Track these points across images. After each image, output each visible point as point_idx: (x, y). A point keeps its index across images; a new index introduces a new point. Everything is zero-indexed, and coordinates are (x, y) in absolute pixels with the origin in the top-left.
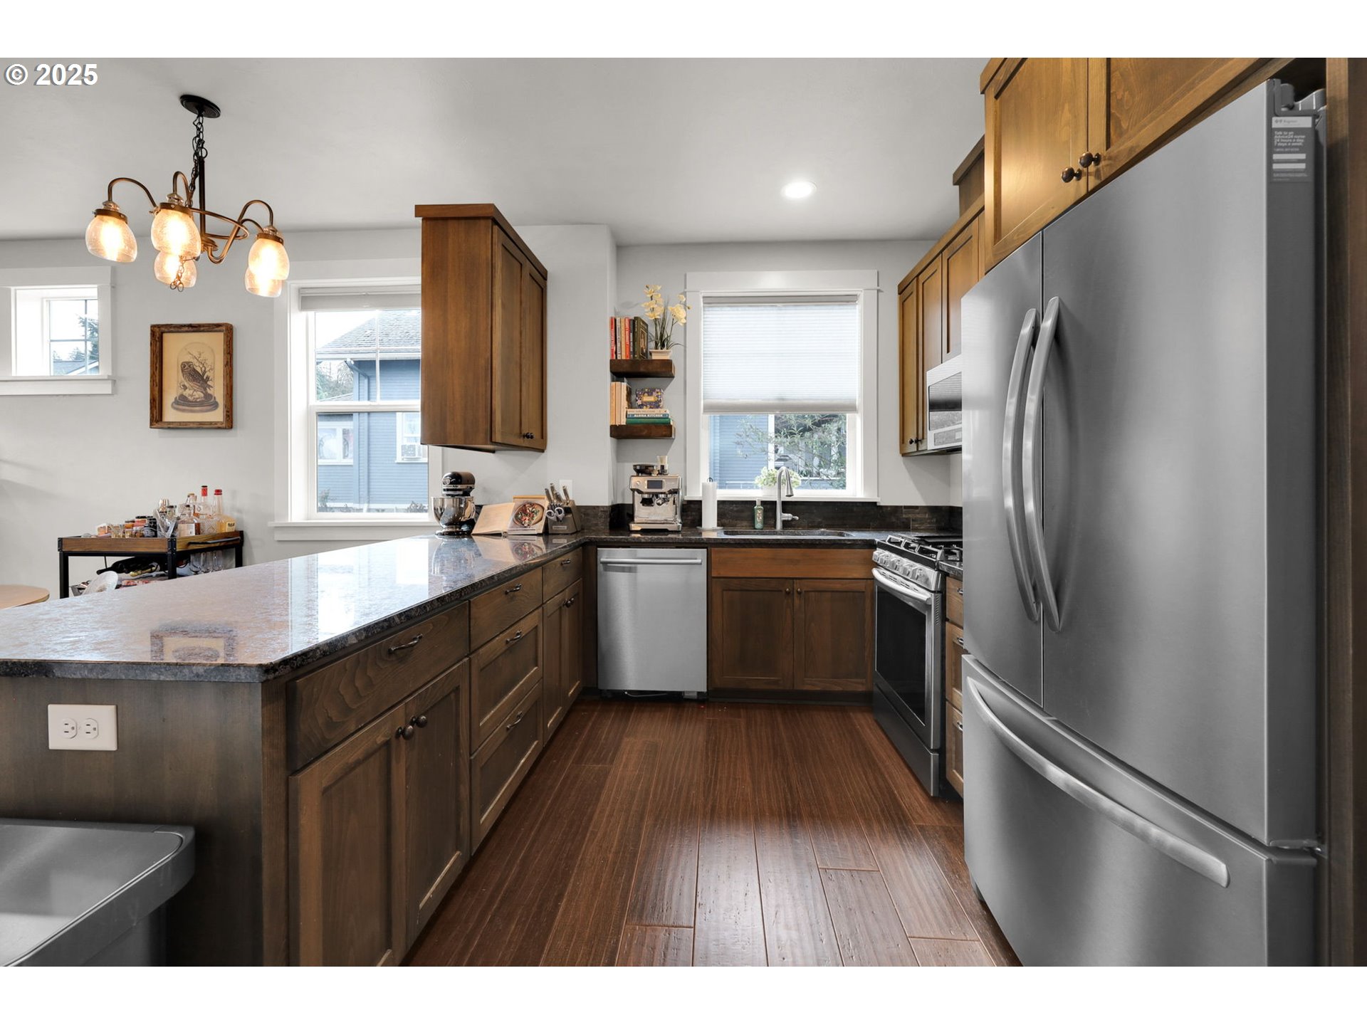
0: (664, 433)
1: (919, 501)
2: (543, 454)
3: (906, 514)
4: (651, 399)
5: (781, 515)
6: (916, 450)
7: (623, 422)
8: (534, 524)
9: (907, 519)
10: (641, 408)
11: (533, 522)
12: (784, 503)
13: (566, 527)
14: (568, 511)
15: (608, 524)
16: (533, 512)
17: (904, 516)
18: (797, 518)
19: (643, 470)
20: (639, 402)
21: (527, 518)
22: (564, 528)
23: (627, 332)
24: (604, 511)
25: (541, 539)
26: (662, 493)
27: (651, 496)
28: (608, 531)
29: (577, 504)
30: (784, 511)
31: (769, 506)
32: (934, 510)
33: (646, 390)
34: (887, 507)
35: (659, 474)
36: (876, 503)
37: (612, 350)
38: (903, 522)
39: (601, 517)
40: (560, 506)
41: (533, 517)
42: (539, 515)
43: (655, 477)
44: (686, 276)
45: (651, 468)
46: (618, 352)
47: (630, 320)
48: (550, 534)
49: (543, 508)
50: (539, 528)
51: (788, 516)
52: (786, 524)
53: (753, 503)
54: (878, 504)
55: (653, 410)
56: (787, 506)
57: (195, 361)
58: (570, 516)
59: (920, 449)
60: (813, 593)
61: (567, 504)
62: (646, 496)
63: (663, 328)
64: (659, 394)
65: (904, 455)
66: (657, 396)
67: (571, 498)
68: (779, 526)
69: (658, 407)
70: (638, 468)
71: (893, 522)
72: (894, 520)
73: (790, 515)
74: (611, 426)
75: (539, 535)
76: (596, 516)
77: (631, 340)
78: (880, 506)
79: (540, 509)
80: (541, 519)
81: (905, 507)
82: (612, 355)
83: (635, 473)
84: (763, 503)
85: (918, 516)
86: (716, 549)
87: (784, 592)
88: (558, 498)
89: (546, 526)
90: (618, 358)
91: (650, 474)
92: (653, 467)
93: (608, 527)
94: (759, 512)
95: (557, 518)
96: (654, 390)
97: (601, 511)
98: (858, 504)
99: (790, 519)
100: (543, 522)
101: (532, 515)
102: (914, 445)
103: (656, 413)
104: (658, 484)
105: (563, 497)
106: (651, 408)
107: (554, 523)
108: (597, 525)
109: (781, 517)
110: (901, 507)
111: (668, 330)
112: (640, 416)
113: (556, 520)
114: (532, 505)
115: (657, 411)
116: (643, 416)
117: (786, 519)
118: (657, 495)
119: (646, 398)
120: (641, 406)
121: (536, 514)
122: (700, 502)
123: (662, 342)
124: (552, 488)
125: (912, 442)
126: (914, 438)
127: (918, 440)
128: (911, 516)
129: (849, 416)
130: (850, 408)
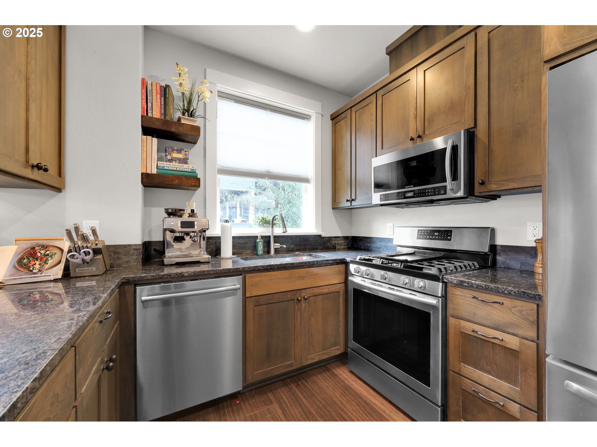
0: (193, 184)
2: (60, 195)
3: (334, 241)
4: (180, 156)
5: (273, 244)
6: (350, 205)
7: (154, 171)
8: (46, 270)
9: (334, 244)
10: (170, 162)
11: (47, 266)
13: (94, 269)
14: (97, 251)
15: (141, 261)
16: (48, 255)
17: (333, 242)
18: (285, 246)
19: (173, 213)
20: (169, 157)
21: (37, 263)
22: (93, 269)
23: (159, 96)
24: (136, 249)
25: (60, 285)
26: (193, 232)
27: (183, 234)
28: (141, 267)
29: (107, 243)
30: (275, 242)
31: (267, 240)
32: (346, 238)
33: (176, 148)
34: (325, 237)
35: (190, 216)
36: (321, 235)
37: (143, 108)
38: (333, 246)
39: (133, 254)
40: (87, 247)
41: (47, 260)
42: (56, 258)
43: (186, 218)
44: (205, 70)
45: (182, 212)
46: (149, 111)
47: (161, 87)
48: (72, 278)
49: (62, 251)
50: (58, 272)
51: (278, 245)
52: (276, 251)
53: (257, 237)
54: (322, 236)
55: (182, 165)
58: (99, 257)
59: (352, 205)
60: (312, 298)
61: (96, 244)
62: (178, 235)
63: (190, 102)
64: (187, 153)
65: (333, 209)
66: (186, 155)
67: (100, 238)
68: (272, 251)
69: (186, 163)
70: (170, 211)
71: (329, 246)
72: (329, 244)
73: (279, 244)
74: (142, 174)
75: (56, 280)
76: (127, 254)
77: (163, 103)
78: (323, 237)
79: (58, 252)
80: (60, 262)
82: (143, 112)
83: (166, 216)
84: (262, 237)
85: (340, 242)
86: (249, 275)
87: (296, 300)
88: (84, 238)
89: (67, 269)
90: (149, 115)
91: (181, 216)
92: (184, 210)
93: (141, 263)
94: (261, 243)
95: (83, 260)
96: (183, 150)
97: (134, 249)
98: (312, 237)
99: (279, 247)
100: (62, 266)
101: (44, 259)
102: (349, 203)
103: (185, 167)
104: (191, 225)
105: (92, 238)
106: (179, 163)
107: (78, 265)
108: (128, 262)
109: (274, 246)
110: (332, 237)
111: (194, 104)
112: (170, 168)
113: (81, 262)
114: (45, 247)
115: (185, 166)
116: (173, 168)
117: (277, 247)
118: (187, 234)
119: (175, 155)
120: (171, 161)
121: (51, 257)
122: (219, 238)
123: (189, 112)
124: (77, 229)
125: (347, 201)
126: (349, 199)
127: (353, 200)
128: (336, 242)
129: (304, 185)
130: (306, 180)
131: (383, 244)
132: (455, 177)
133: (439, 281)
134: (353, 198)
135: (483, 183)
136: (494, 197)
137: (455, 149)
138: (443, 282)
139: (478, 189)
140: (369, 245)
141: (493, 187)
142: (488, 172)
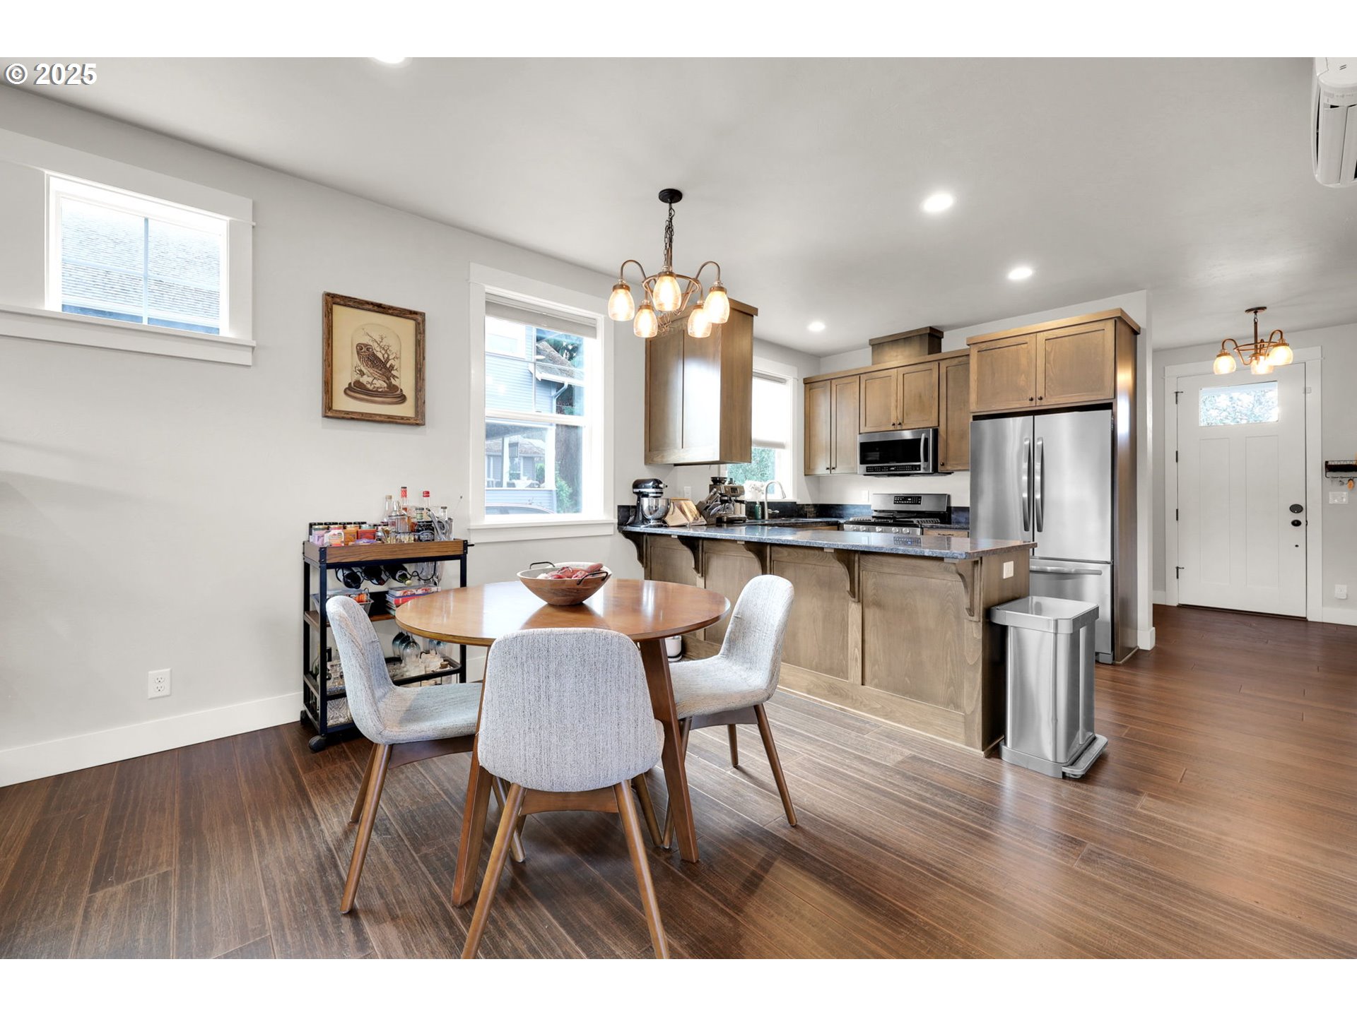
1: (810, 502)
3: (806, 508)
5: (767, 509)
6: (829, 473)
12: (768, 503)
18: (776, 511)
31: (762, 505)
32: (815, 506)
34: (800, 504)
36: (796, 502)
38: (806, 513)
51: (771, 511)
52: (769, 514)
56: (771, 505)
57: (375, 345)
59: (832, 473)
65: (805, 475)
68: (766, 515)
71: (802, 514)
72: (802, 512)
78: (798, 504)
81: (807, 505)
85: (811, 509)
98: (791, 503)
99: (773, 513)
102: (829, 471)
109: (767, 511)
110: (804, 505)
125: (828, 469)
126: (829, 467)
127: (833, 468)
128: (808, 510)
129: (777, 450)
130: (781, 446)
131: (857, 510)
132: (926, 459)
133: (918, 527)
134: (833, 465)
135: (943, 465)
136: (950, 473)
137: (926, 440)
138: (922, 528)
139: (939, 468)
140: (841, 512)
141: (949, 468)
142: (946, 458)
